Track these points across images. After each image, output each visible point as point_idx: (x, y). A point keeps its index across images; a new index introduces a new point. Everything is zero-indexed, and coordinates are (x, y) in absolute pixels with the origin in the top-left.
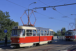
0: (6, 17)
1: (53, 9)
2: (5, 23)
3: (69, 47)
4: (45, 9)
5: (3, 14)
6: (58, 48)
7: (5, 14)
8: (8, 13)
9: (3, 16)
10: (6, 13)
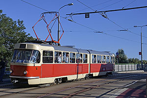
0: (19, 29)
1: (103, 16)
2: (17, 41)
3: (131, 83)
4: (87, 15)
5: (13, 23)
6: (110, 84)
7: (17, 24)
8: (22, 22)
9: (13, 28)
10: (19, 22)
